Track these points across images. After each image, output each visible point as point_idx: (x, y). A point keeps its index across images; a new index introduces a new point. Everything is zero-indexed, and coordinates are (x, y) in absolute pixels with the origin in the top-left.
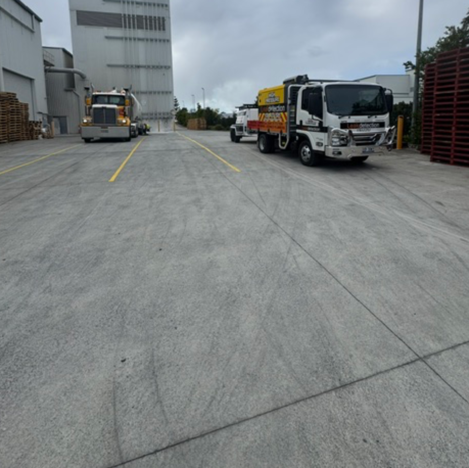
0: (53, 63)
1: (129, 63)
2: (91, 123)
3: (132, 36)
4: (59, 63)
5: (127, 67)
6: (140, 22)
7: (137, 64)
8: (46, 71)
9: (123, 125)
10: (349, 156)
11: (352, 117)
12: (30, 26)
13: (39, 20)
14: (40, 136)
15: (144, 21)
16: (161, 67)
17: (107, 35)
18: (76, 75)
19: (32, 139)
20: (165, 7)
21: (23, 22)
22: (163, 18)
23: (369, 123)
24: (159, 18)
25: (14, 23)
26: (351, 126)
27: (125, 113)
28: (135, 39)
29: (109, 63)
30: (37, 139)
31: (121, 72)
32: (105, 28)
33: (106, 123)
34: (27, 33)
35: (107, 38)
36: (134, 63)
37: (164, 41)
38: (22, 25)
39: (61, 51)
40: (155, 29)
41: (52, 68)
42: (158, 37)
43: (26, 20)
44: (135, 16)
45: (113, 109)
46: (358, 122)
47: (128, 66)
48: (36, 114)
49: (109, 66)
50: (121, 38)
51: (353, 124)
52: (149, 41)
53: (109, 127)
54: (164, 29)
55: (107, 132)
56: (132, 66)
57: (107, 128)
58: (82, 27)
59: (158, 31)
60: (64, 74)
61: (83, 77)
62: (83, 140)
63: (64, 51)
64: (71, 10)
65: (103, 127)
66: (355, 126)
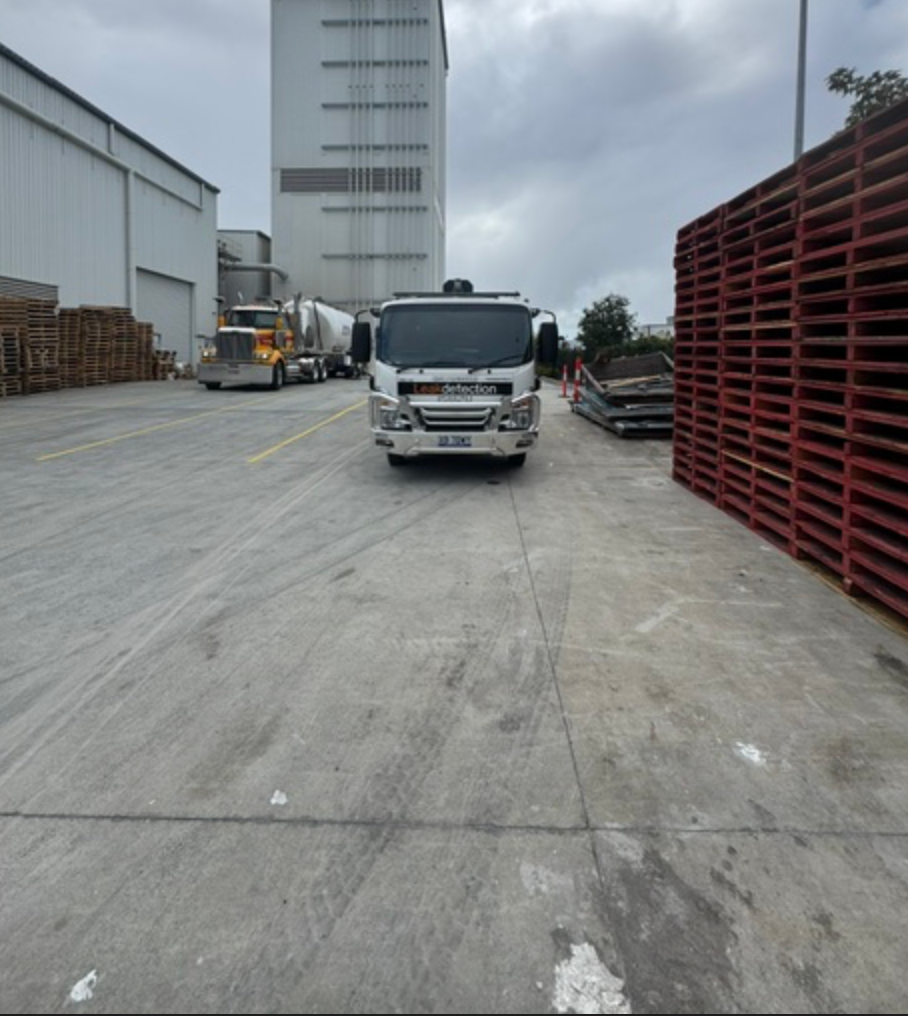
0: (239, 256)
1: (356, 252)
2: (214, 357)
3: (363, 205)
4: (250, 256)
5: (351, 258)
6: (379, 180)
7: (370, 252)
8: (220, 267)
9: (262, 362)
10: (413, 451)
11: (426, 371)
12: (195, 202)
13: (215, 191)
14: (171, 376)
15: (387, 177)
16: (411, 256)
17: (324, 205)
18: (273, 275)
19: (155, 379)
20: (422, 151)
21: (184, 197)
22: (418, 170)
23: (468, 384)
24: (411, 169)
25: (168, 199)
26: (423, 388)
27: (274, 341)
28: (368, 210)
29: (324, 251)
30: (164, 378)
31: (342, 267)
32: (324, 195)
33: (238, 357)
34: (189, 212)
35: (326, 210)
36: (363, 251)
37: (418, 209)
38: (182, 200)
39: (255, 236)
40: (404, 189)
41: (238, 263)
42: (407, 204)
43: (190, 192)
44: (371, 171)
45: (249, 335)
46: (441, 381)
47: (354, 256)
48: (194, 339)
49: (326, 257)
50: (345, 210)
51: (428, 384)
52: (393, 212)
53: (241, 366)
54: (419, 188)
55: (236, 372)
56: (360, 257)
57: (237, 367)
58: (287, 196)
59: (407, 192)
60: (256, 274)
61: (283, 277)
62: (203, 386)
63: (261, 235)
64: (274, 169)
65: (231, 365)
66: (432, 387)
